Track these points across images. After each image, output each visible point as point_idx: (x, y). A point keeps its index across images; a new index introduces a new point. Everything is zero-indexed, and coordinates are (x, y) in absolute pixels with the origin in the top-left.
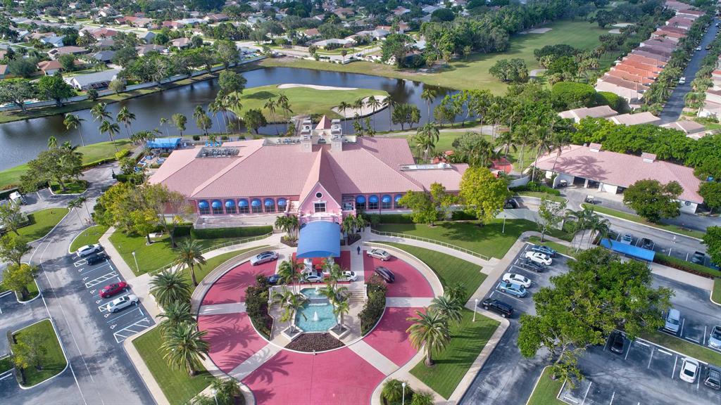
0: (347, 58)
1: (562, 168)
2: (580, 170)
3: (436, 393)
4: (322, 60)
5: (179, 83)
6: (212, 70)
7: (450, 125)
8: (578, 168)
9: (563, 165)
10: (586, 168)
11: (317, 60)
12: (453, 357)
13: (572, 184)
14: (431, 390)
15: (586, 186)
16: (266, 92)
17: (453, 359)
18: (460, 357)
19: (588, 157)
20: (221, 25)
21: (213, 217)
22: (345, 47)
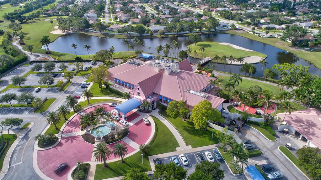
0: (269, 35)
1: (292, 122)
2: (300, 128)
3: (94, 177)
4: (255, 34)
5: (185, 35)
6: (202, 31)
7: (272, 80)
8: (301, 126)
9: (293, 121)
10: (306, 128)
11: (254, 34)
12: (115, 169)
13: (294, 134)
14: (94, 174)
15: (300, 138)
16: (209, 44)
17: (115, 170)
18: (118, 171)
19: (312, 122)
20: (236, 12)
21: (118, 85)
22: (277, 30)
